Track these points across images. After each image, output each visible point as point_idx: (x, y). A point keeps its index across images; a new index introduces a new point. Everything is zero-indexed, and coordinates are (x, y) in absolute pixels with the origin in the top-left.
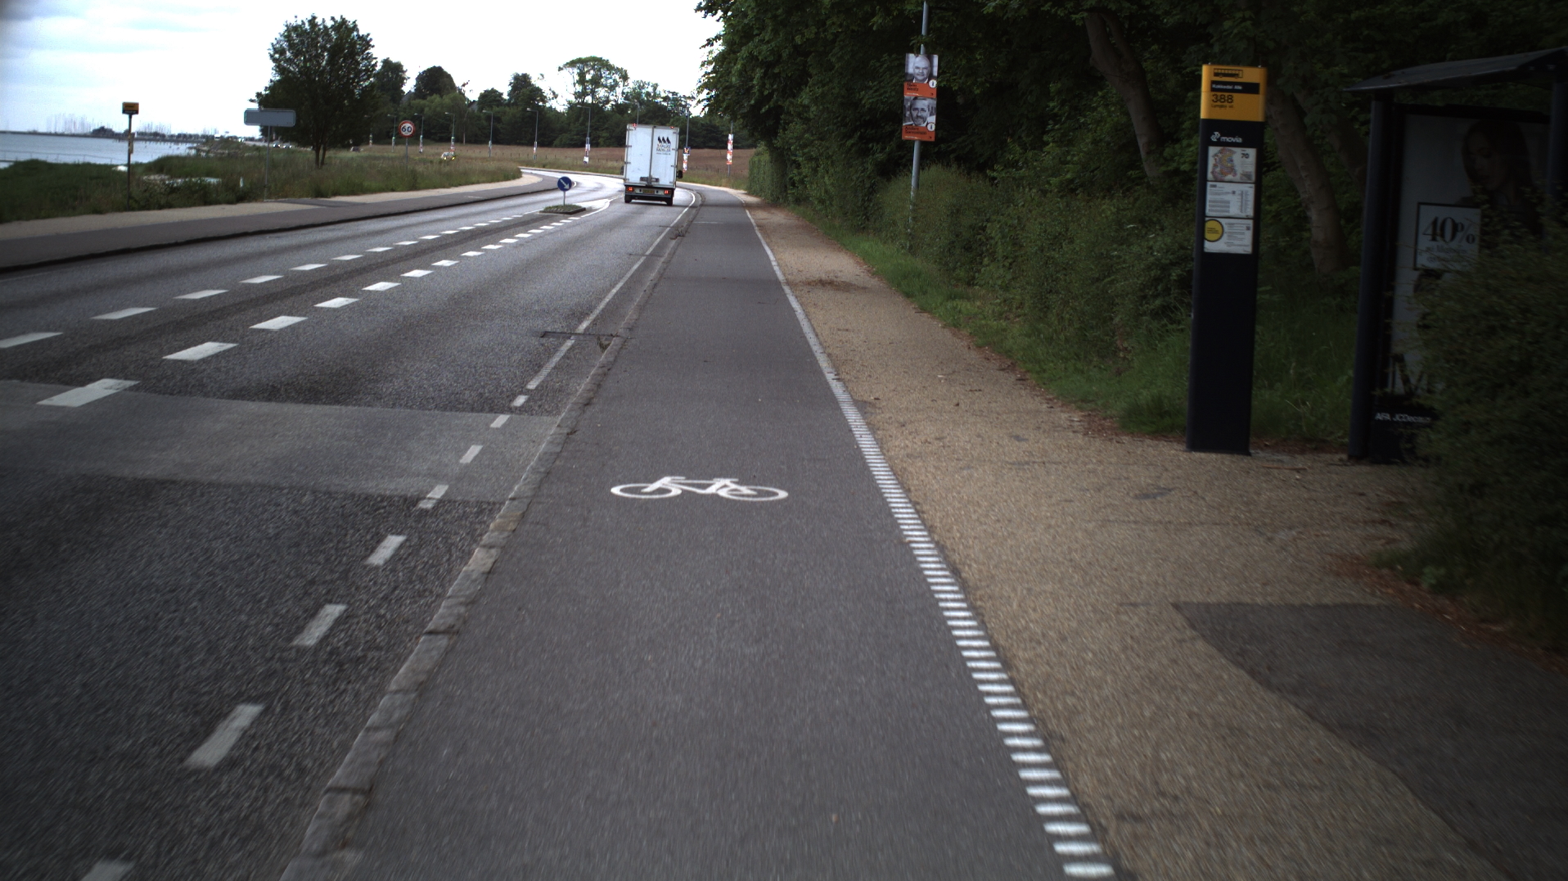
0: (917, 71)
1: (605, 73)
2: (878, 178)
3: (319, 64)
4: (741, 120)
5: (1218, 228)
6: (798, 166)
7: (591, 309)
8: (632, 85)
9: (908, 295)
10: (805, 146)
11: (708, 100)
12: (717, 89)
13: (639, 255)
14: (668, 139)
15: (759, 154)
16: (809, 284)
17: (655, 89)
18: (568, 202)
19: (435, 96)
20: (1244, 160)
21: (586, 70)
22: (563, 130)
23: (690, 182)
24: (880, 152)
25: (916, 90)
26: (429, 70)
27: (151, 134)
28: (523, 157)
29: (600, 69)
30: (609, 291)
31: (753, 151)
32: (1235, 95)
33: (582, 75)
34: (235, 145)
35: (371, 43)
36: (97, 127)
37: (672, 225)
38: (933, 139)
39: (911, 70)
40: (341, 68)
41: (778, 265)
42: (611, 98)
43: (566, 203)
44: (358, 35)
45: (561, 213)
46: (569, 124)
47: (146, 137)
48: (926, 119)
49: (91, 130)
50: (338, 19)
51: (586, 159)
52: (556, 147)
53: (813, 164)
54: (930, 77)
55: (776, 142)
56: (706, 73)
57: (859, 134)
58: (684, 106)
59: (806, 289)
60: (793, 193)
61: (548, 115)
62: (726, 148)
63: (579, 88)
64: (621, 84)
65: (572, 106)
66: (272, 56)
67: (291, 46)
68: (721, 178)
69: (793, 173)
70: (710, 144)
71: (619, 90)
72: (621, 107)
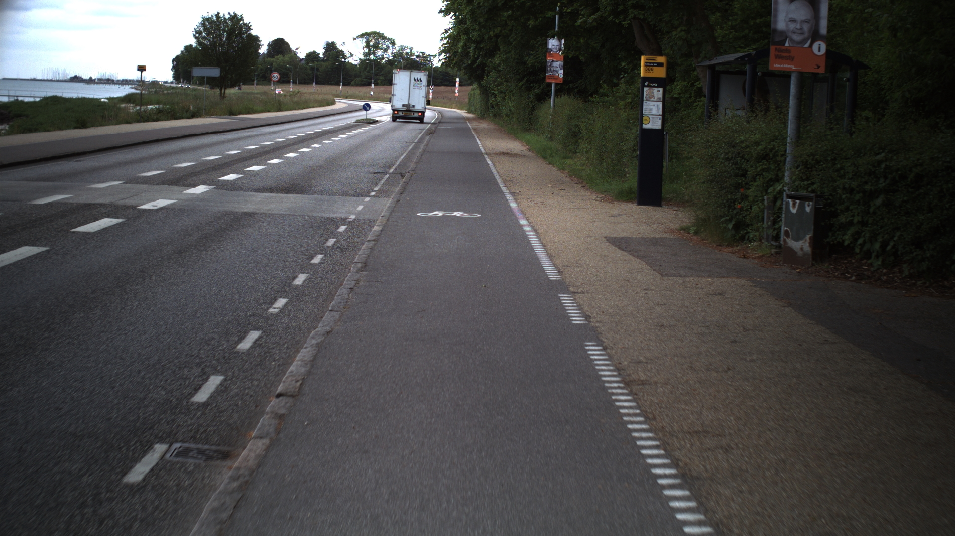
0: (553, 47)
1: (381, 41)
2: (537, 102)
3: (221, 40)
4: (464, 70)
5: (648, 119)
6: (496, 96)
7: (393, 165)
8: (397, 48)
9: (544, 158)
10: (498, 85)
11: (445, 59)
12: (450, 53)
13: (411, 143)
14: (420, 79)
15: (473, 89)
16: (497, 154)
17: (411, 50)
18: (369, 117)
19: (279, 56)
20: (658, 92)
21: (370, 39)
22: (356, 76)
23: (434, 106)
24: (538, 89)
26: (276, 40)
27: (105, 80)
28: (334, 92)
29: (379, 39)
30: (400, 157)
31: (470, 87)
32: (655, 68)
33: (368, 42)
34: (159, 86)
35: (251, 28)
36: (73, 75)
37: (426, 129)
38: (562, 82)
39: (550, 46)
40: (234, 42)
41: (483, 146)
42: (385, 56)
43: (368, 118)
44: (244, 23)
45: (366, 123)
46: (361, 72)
47: (102, 82)
48: (558, 71)
49: (69, 78)
50: (232, 14)
51: (372, 93)
52: (352, 85)
53: (503, 95)
54: (560, 50)
55: (483, 83)
56: (444, 44)
57: (526, 79)
58: (429, 61)
59: (495, 156)
60: (493, 111)
61: (347, 67)
62: (454, 85)
63: (366, 50)
64: (391, 48)
65: (362, 61)
66: (194, 36)
67: (205, 30)
68: (452, 104)
69: (493, 100)
70: (445, 83)
71: (390, 51)
72: (391, 61)
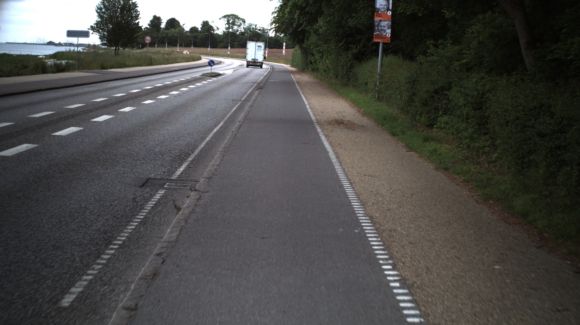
0: (381, 7)
1: (237, 20)
3: (116, 14)
4: (289, 36)
6: (314, 55)
8: (247, 25)
10: (317, 47)
11: (275, 28)
12: (278, 24)
13: (238, 101)
14: (261, 46)
15: (296, 51)
16: (330, 123)
17: (256, 26)
19: (172, 29)
21: (230, 19)
22: (221, 42)
23: (269, 62)
25: (381, 16)
26: (170, 19)
27: (69, 44)
28: (205, 52)
29: (235, 19)
31: (293, 50)
33: (228, 21)
36: (49, 41)
37: (258, 82)
39: (378, 6)
40: (125, 16)
41: (310, 108)
42: (239, 30)
43: (212, 72)
44: (132, 2)
45: (209, 76)
46: (223, 39)
47: (67, 45)
48: (386, 31)
49: (47, 42)
51: (229, 53)
52: (218, 48)
53: (321, 55)
54: (388, 9)
55: (304, 45)
56: (274, 17)
58: (267, 33)
60: (311, 67)
61: (215, 36)
62: (282, 48)
63: (227, 26)
64: (243, 24)
65: (225, 33)
66: (97, 11)
67: (105, 7)
68: (281, 60)
69: (312, 59)
70: (276, 47)
71: (242, 27)
72: (243, 33)
